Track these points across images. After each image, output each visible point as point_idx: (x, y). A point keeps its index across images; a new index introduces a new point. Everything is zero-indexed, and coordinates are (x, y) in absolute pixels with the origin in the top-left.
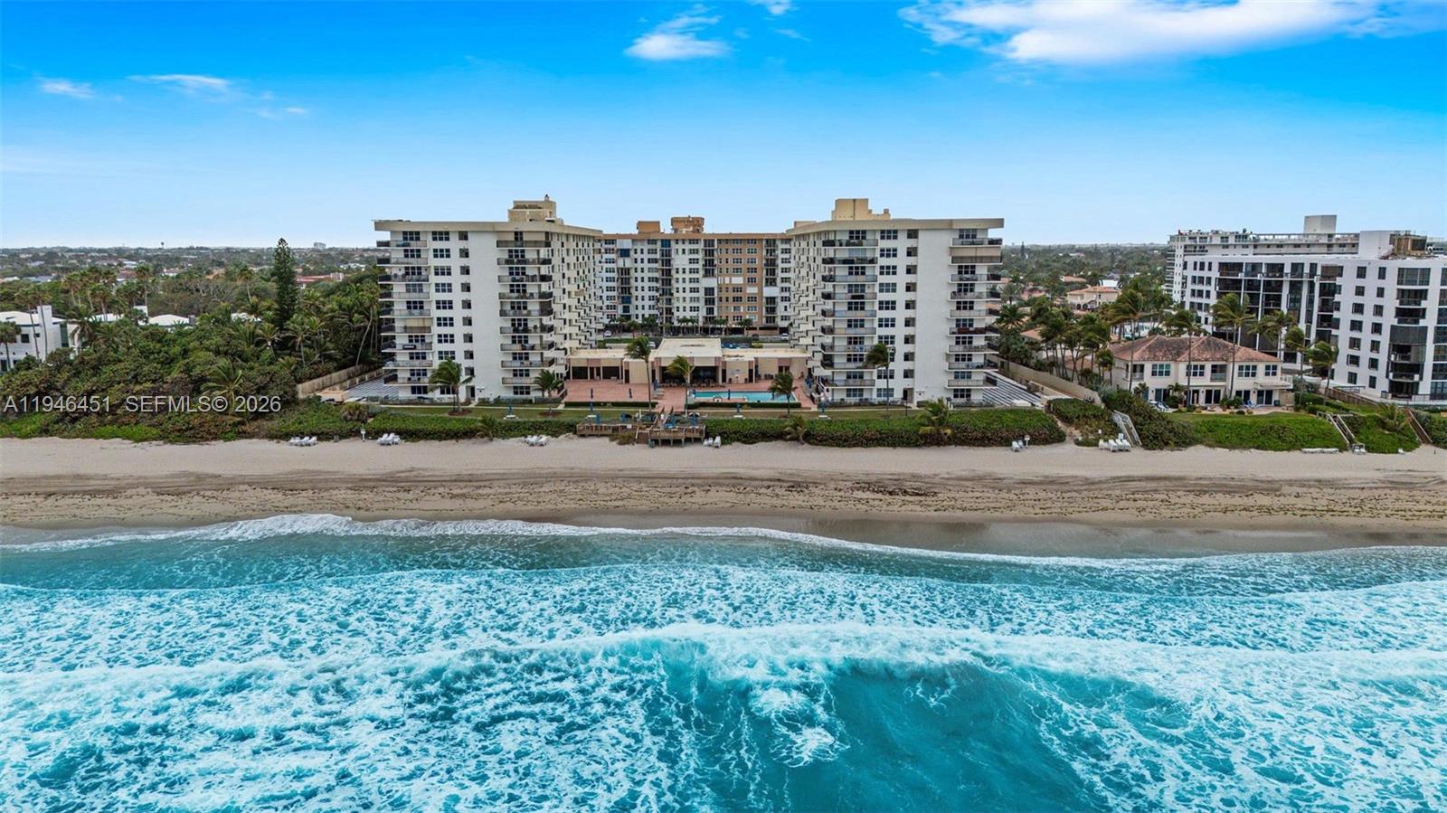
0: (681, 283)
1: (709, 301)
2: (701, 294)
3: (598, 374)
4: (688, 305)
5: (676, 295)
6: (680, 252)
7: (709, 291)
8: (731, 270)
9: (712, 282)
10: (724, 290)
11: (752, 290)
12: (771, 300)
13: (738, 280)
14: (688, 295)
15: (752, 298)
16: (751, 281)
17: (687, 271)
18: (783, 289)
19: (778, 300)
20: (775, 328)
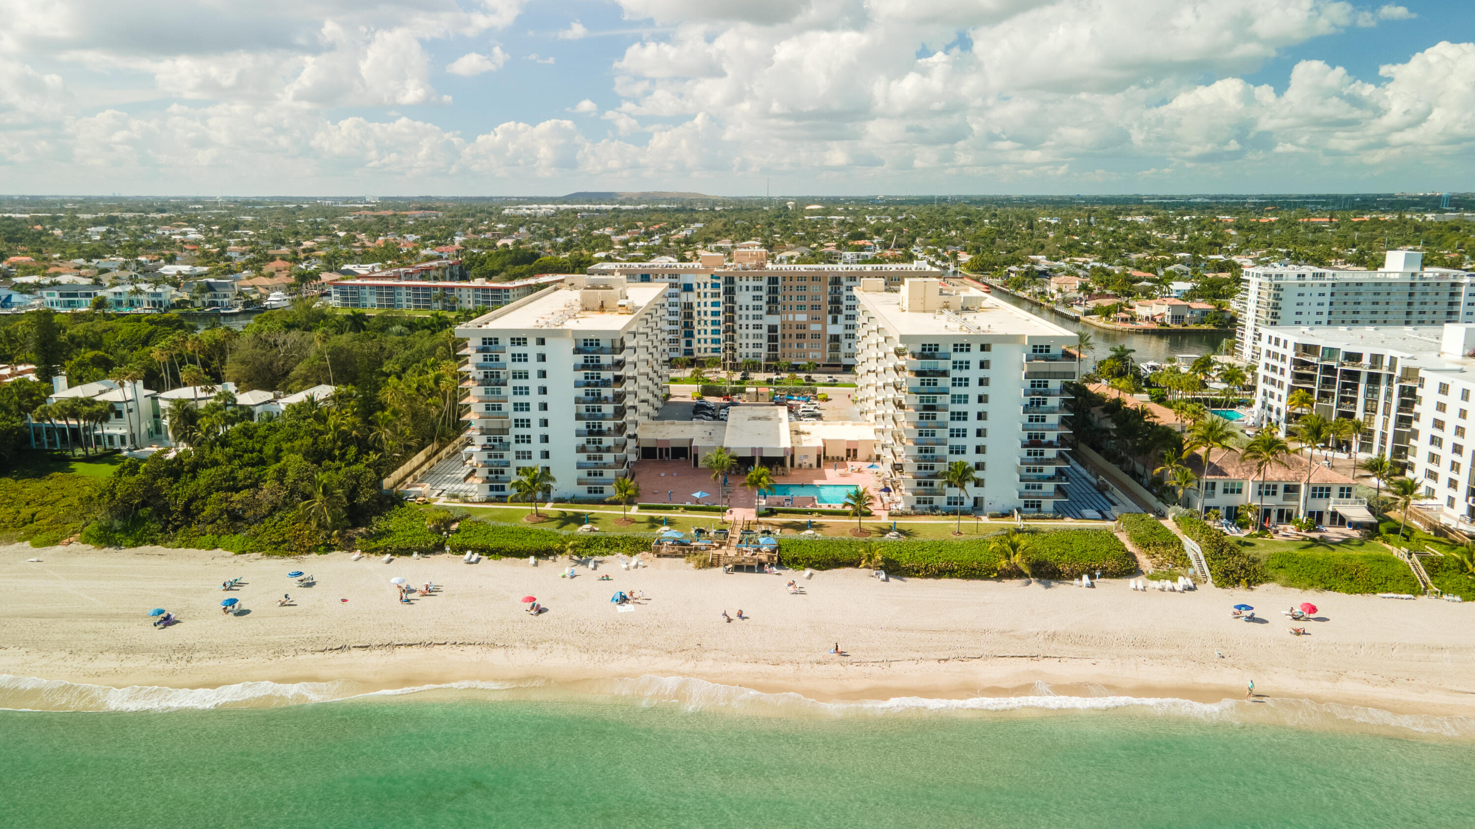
0: (744, 320)
1: (772, 339)
2: (764, 331)
3: (667, 455)
4: (751, 341)
5: (738, 331)
6: (744, 289)
7: (772, 329)
8: (795, 308)
9: (775, 320)
10: (787, 327)
11: (815, 327)
12: (835, 338)
13: (802, 317)
14: (751, 331)
15: (816, 336)
16: (816, 319)
17: (751, 308)
18: (847, 327)
19: (842, 338)
20: (839, 366)
